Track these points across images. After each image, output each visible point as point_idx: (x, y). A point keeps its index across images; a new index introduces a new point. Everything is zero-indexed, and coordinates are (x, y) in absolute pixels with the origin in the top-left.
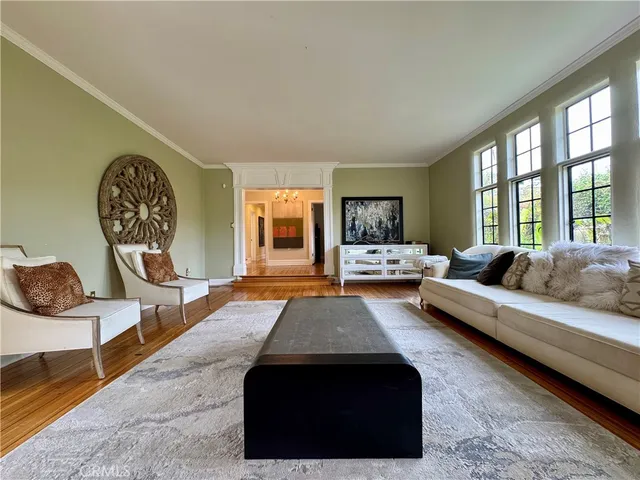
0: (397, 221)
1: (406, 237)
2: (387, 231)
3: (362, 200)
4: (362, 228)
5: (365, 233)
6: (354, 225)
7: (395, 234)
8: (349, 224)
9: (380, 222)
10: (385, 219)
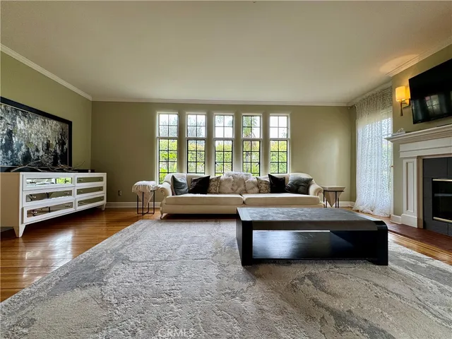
4: (23, 150)
10: (53, 142)
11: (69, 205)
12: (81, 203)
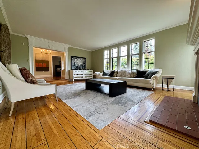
0: (85, 64)
1: (87, 68)
2: (83, 66)
3: (77, 57)
4: (77, 65)
5: (77, 67)
6: (74, 64)
7: (84, 67)
8: (73, 64)
9: (81, 64)
10: (82, 63)
11: (83, 77)
12: (85, 77)
